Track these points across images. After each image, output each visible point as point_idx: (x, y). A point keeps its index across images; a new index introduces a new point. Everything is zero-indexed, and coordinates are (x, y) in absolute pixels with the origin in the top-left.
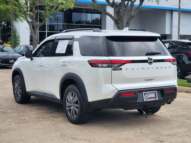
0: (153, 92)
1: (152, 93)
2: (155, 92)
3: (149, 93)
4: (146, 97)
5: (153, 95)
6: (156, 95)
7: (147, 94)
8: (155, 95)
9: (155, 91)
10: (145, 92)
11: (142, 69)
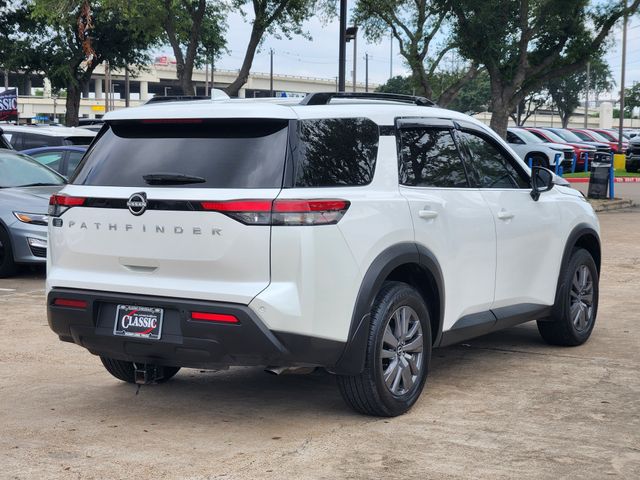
0: (150, 310)
1: (150, 313)
2: (155, 314)
3: (137, 312)
4: (127, 322)
5: (149, 322)
6: (157, 323)
7: (130, 313)
8: (155, 323)
9: (157, 310)
10: (123, 307)
11: (111, 227)
